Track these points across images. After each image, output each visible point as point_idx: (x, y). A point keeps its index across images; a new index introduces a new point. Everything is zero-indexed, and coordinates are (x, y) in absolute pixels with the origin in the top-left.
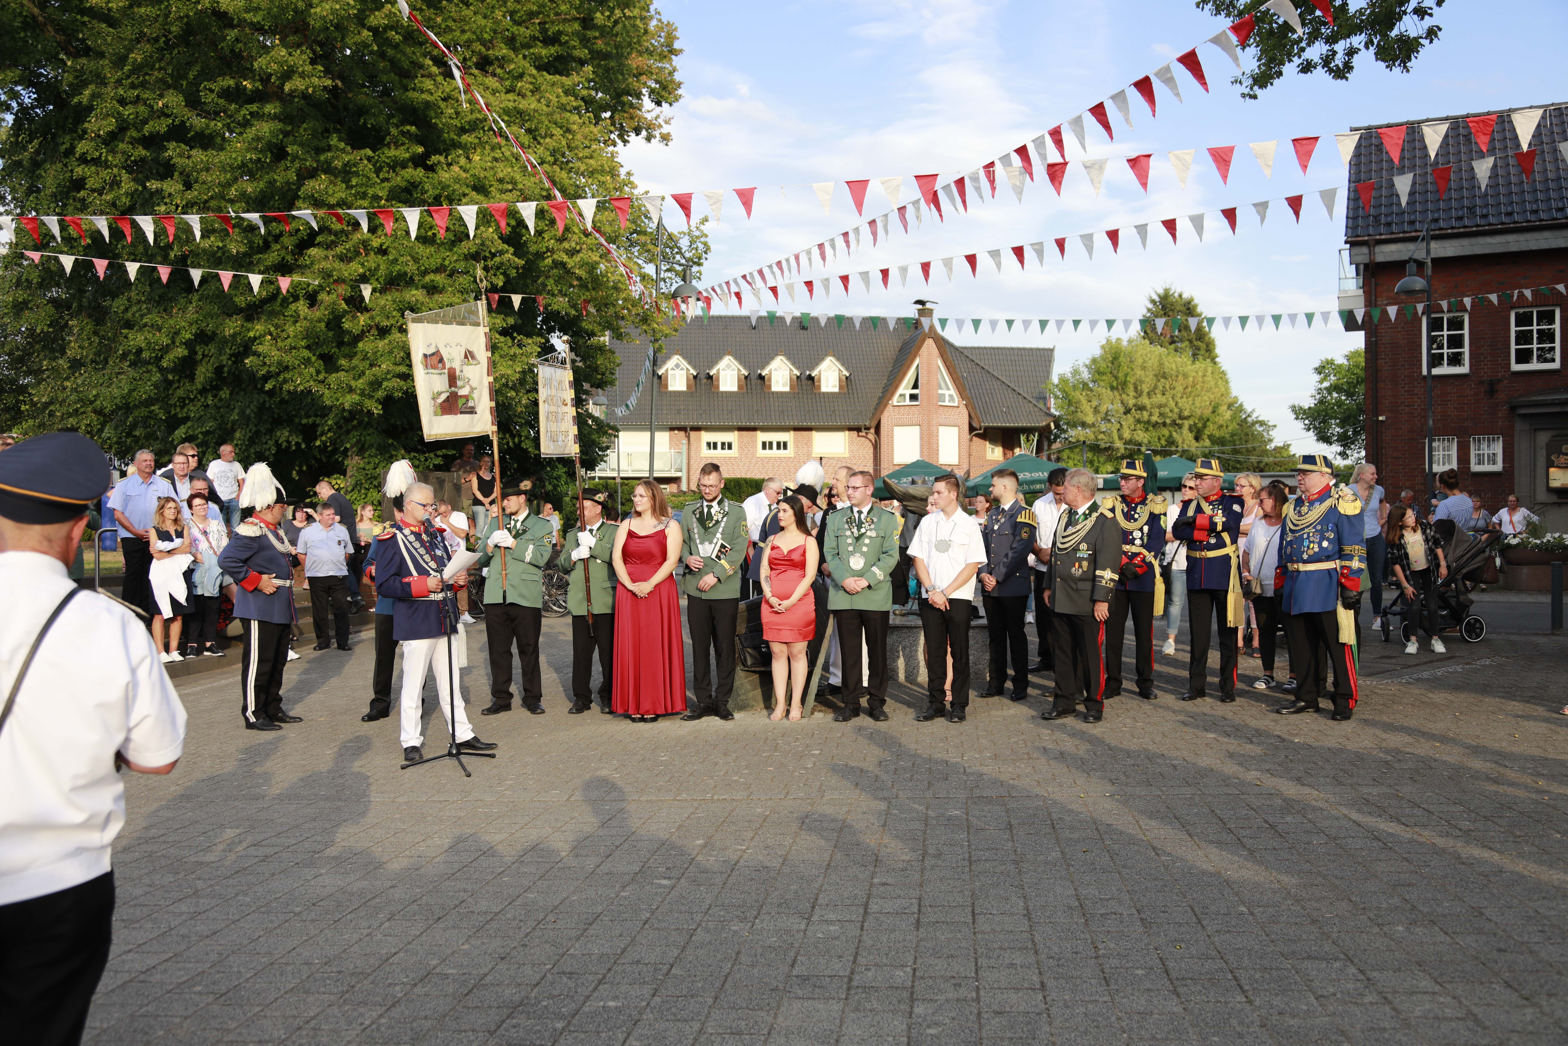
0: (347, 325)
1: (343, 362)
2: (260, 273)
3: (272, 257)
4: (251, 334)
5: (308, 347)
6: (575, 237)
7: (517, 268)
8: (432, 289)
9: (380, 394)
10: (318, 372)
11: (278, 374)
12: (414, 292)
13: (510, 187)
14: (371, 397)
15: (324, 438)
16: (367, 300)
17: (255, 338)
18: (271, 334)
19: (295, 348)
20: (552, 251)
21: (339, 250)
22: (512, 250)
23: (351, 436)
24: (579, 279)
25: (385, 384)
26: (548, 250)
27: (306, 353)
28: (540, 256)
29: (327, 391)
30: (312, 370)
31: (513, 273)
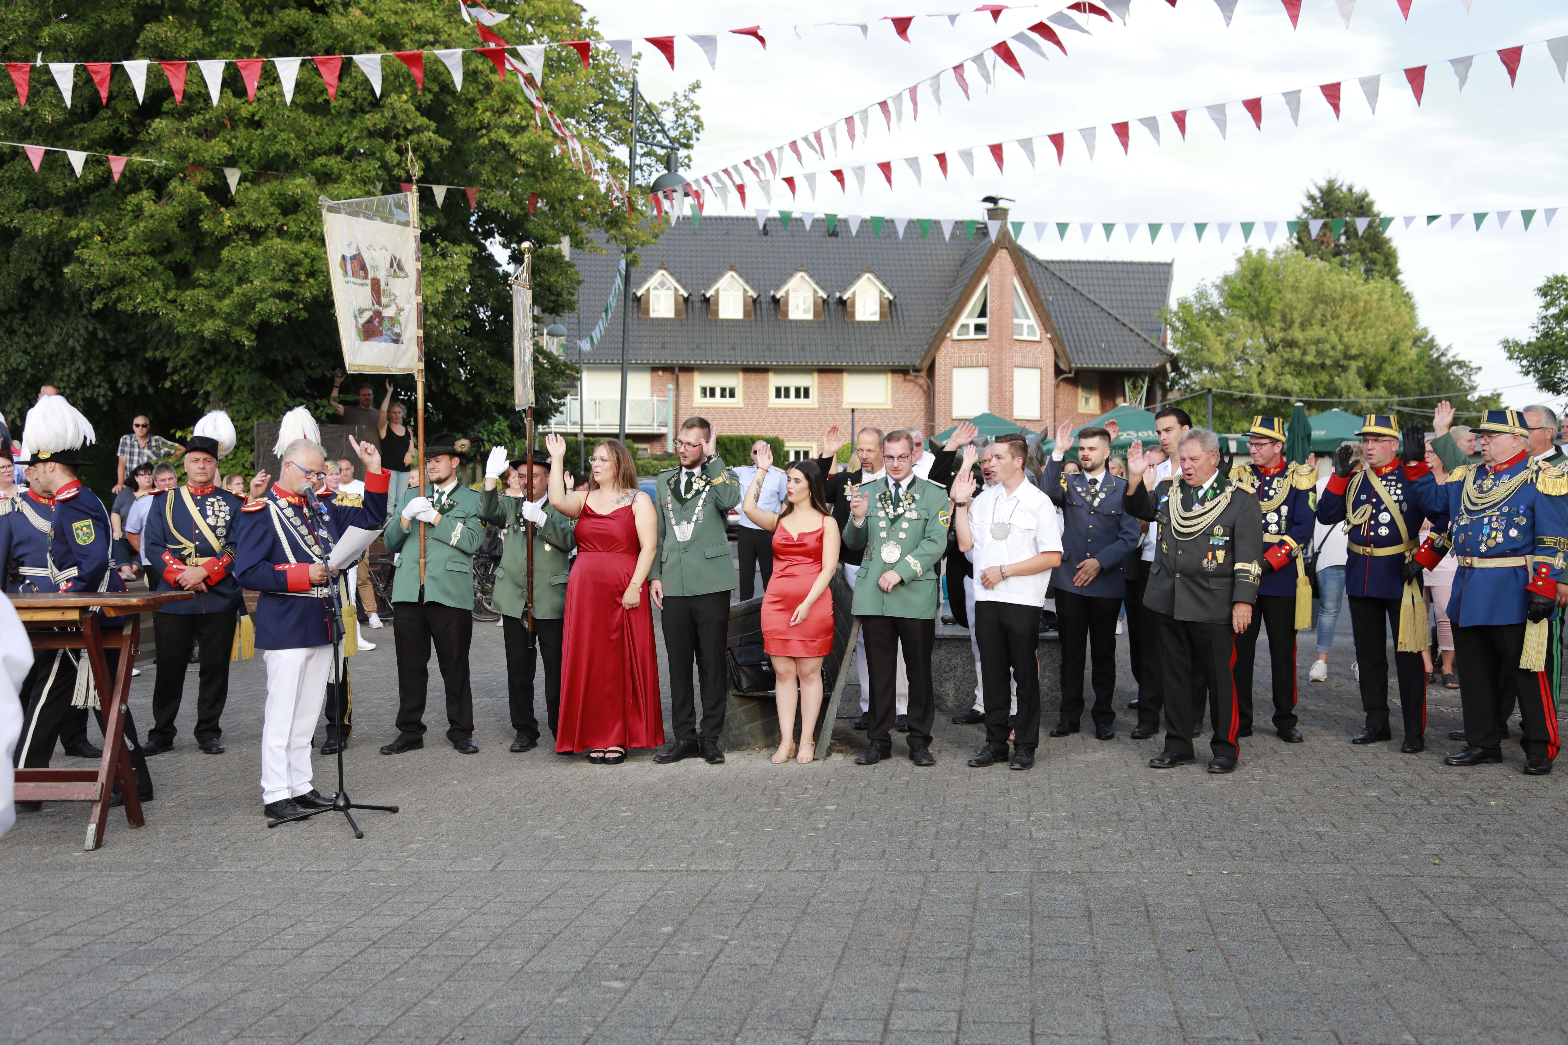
0: (206, 225)
1: (201, 274)
2: (83, 149)
3: (101, 127)
4: (73, 234)
5: (152, 253)
6: (519, 109)
7: (440, 150)
8: (325, 178)
9: (254, 319)
10: (167, 289)
11: (111, 289)
12: (299, 181)
13: (431, 38)
14: (240, 323)
15: (176, 377)
16: (233, 189)
17: (78, 240)
18: (100, 234)
19: (134, 254)
20: (488, 127)
21: (195, 120)
22: (433, 125)
23: (214, 374)
24: (525, 165)
25: (259, 306)
26: (482, 127)
27: (149, 261)
28: (472, 133)
29: (179, 315)
30: (158, 284)
31: (435, 157)
